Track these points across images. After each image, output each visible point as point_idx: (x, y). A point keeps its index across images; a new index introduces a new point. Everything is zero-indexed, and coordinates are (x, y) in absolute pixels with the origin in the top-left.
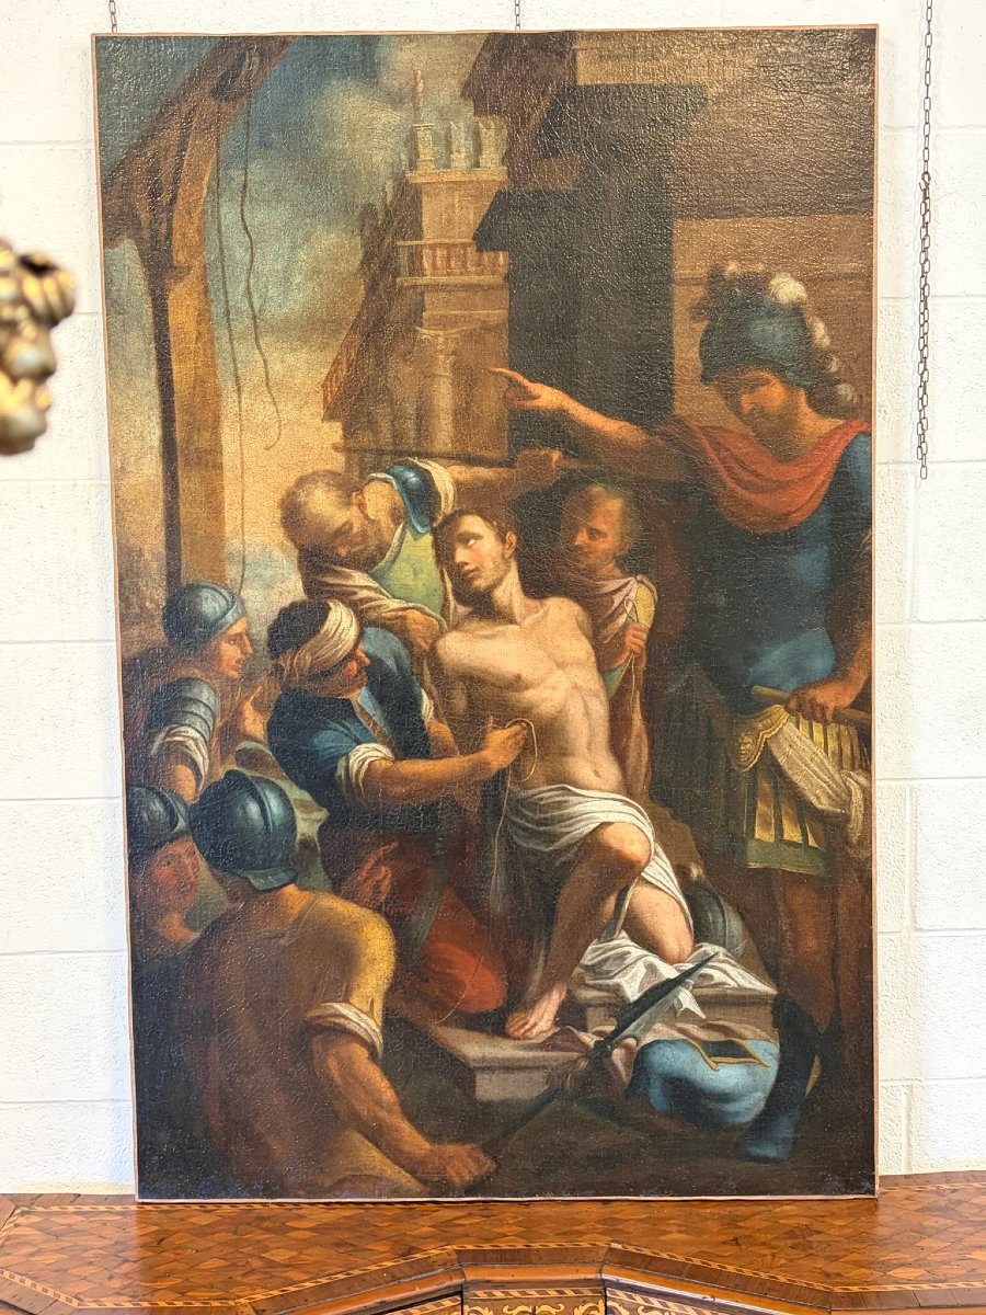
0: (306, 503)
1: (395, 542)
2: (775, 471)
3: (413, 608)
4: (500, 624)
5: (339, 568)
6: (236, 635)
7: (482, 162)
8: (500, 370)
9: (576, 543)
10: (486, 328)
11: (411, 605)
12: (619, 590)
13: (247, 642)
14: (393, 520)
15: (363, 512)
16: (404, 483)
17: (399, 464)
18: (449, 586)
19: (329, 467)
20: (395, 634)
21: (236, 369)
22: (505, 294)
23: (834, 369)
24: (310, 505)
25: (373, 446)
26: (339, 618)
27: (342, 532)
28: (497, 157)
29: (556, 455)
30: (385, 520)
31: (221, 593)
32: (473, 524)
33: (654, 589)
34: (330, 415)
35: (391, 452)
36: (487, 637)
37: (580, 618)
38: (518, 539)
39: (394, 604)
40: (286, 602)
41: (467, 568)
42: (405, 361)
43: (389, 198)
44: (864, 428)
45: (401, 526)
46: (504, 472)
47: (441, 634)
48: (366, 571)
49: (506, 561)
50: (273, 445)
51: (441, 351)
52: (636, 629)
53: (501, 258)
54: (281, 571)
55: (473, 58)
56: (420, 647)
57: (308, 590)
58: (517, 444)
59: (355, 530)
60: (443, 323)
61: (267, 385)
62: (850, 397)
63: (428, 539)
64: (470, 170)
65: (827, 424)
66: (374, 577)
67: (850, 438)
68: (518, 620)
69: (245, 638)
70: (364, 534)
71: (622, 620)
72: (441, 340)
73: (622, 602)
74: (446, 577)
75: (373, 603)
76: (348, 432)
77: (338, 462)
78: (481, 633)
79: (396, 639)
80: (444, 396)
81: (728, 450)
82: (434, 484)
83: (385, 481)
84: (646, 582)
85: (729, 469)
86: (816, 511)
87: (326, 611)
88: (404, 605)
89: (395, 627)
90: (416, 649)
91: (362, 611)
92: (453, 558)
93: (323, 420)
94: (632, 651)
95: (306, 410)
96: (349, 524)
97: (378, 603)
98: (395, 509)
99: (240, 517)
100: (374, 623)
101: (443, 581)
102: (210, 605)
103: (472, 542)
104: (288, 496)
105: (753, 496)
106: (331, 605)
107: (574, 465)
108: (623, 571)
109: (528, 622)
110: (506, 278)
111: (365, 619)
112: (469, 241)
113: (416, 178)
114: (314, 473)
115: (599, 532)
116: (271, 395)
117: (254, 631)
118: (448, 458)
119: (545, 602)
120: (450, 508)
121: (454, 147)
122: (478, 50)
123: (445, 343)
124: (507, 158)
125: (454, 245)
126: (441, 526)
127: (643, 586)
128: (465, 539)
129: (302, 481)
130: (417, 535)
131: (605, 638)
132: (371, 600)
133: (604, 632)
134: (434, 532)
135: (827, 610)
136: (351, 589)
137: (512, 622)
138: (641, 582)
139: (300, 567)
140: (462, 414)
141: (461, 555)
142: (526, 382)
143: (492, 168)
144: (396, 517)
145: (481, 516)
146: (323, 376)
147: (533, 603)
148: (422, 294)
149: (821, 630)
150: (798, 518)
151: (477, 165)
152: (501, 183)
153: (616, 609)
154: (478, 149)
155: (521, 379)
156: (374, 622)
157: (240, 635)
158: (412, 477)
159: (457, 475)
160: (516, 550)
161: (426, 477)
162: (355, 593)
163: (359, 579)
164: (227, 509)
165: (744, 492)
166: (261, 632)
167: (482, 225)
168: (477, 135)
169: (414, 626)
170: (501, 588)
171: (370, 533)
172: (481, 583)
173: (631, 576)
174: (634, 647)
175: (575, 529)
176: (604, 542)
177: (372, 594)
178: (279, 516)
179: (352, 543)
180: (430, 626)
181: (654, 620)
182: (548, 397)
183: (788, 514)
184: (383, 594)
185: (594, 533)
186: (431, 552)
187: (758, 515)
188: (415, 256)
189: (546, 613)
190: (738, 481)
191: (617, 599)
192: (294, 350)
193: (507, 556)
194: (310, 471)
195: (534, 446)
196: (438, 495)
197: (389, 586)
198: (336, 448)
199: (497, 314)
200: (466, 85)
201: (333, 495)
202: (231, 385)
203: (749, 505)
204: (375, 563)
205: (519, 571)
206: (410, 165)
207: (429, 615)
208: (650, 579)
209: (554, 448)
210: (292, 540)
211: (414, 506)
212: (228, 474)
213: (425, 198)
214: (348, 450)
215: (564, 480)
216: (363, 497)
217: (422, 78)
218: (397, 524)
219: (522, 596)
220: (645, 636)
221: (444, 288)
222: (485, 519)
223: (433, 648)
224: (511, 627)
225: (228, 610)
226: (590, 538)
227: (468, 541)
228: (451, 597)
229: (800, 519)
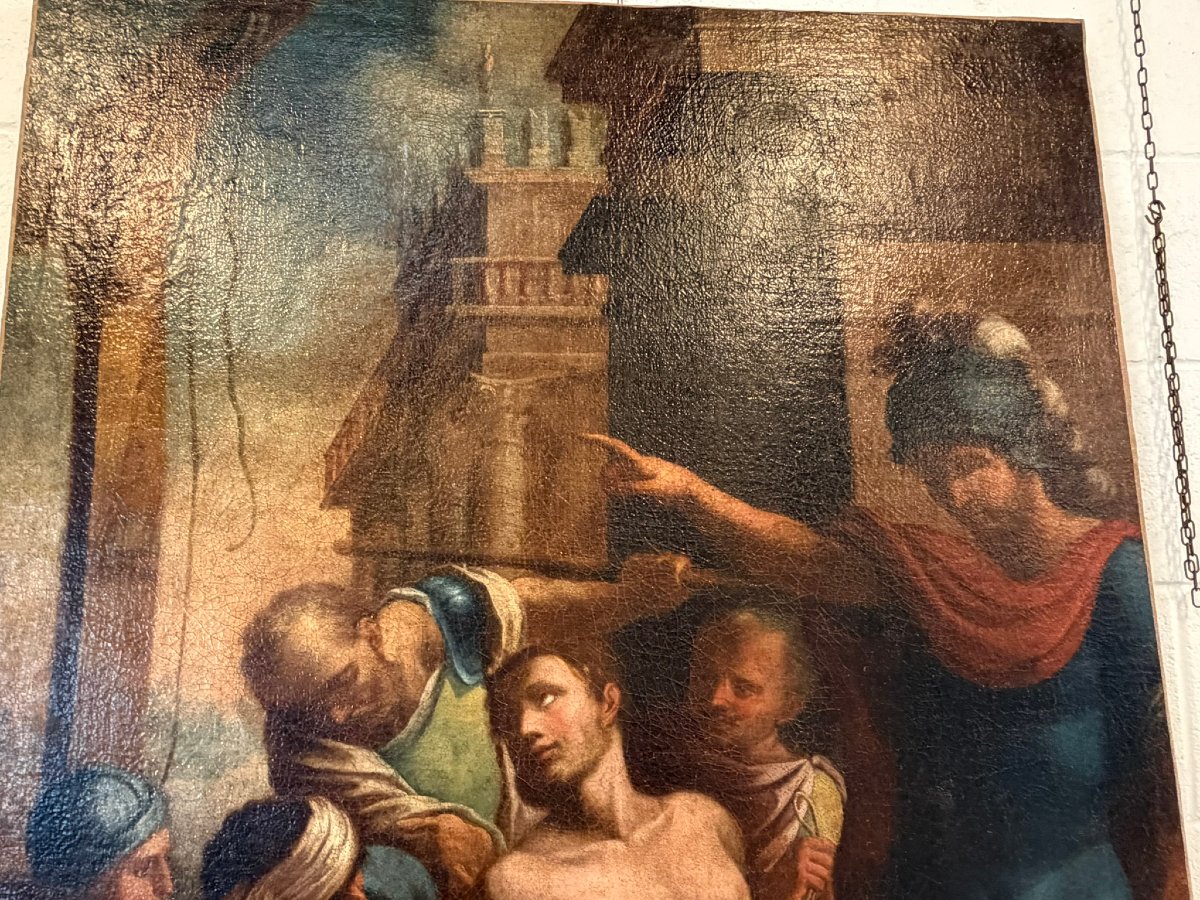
0: (284, 635)
1: (425, 698)
2: (1009, 595)
3: (450, 811)
4: (594, 839)
5: (330, 743)
6: (149, 859)
7: (573, 160)
8: (597, 436)
9: (715, 702)
10: (574, 376)
11: (446, 805)
12: (786, 779)
13: (167, 872)
14: (424, 664)
15: (375, 649)
16: (443, 604)
17: (438, 574)
18: (511, 772)
19: (326, 578)
20: (419, 856)
21: (195, 428)
22: (603, 333)
23: (1078, 446)
24: (291, 638)
25: (398, 545)
26: (325, 829)
27: (342, 682)
28: (592, 155)
29: (681, 564)
30: (410, 663)
31: (131, 786)
32: (552, 670)
33: (841, 780)
34: (334, 500)
35: (424, 556)
36: (570, 862)
37: (726, 829)
38: (623, 696)
39: (418, 804)
40: (238, 800)
41: (540, 742)
42: (454, 420)
43: (441, 201)
44: (1130, 532)
45: (437, 672)
46: (600, 589)
47: (496, 856)
48: (375, 748)
49: (605, 733)
50: (242, 543)
51: (508, 408)
52: (814, 848)
53: (598, 283)
54: (234, 747)
55: (562, 33)
56: (460, 880)
57: (275, 779)
58: (622, 547)
59: (361, 679)
60: (512, 369)
61: (240, 454)
62: (1104, 488)
63: (479, 694)
64: (555, 169)
65: (1078, 526)
66: (387, 757)
67: (1113, 546)
68: (623, 831)
69: (164, 865)
70: (375, 687)
71: (792, 832)
72: (508, 392)
73: (791, 801)
74: (506, 757)
75: (384, 803)
76: (361, 524)
77: (340, 570)
78: (563, 855)
79: (418, 865)
80: (511, 472)
81: (938, 560)
82: (491, 606)
83: (415, 600)
84: (828, 766)
85: (942, 590)
86: (1077, 656)
87: (305, 815)
88: (435, 806)
89: (421, 844)
90: (453, 885)
91: (364, 817)
92: (519, 725)
93: (322, 507)
94: (810, 887)
95: (298, 490)
96: (352, 669)
97: (393, 802)
98: (427, 645)
99: (176, 657)
100: (386, 838)
101: (501, 764)
102: (111, 805)
103: (549, 699)
104: (257, 621)
105: (981, 631)
106: (314, 805)
107: (710, 578)
108: (789, 747)
109: (639, 835)
110: (605, 310)
111: (369, 831)
112: (553, 258)
113: (479, 177)
114: (303, 588)
115: (751, 686)
116: (245, 467)
117: (180, 853)
118: (513, 565)
119: (665, 800)
120: (515, 644)
121: (533, 140)
122: (569, 23)
123: (512, 397)
124: (608, 156)
125: (531, 265)
126: (501, 673)
127: (823, 774)
128: (538, 694)
129: (283, 600)
130: (461, 688)
131: (766, 863)
132: (381, 796)
133: (765, 853)
134: (489, 683)
135: (1111, 813)
136: (348, 778)
137: (614, 835)
138: (818, 767)
139: (267, 741)
140: (539, 501)
141: (532, 721)
142: (634, 455)
143: (587, 168)
144: (430, 657)
145: (564, 658)
146: (329, 441)
147: (646, 802)
148: (482, 328)
149: (1106, 849)
150: (1050, 665)
151: (566, 162)
152: (600, 187)
153: (782, 814)
154: (568, 142)
155: (626, 449)
156: (384, 835)
157: (155, 859)
158: (457, 596)
159: (527, 592)
160: (620, 713)
161: (478, 593)
162: (355, 786)
163: (364, 761)
164: (156, 642)
165: (966, 624)
166: (192, 854)
167: (571, 239)
168: (566, 124)
169: (451, 843)
170: (597, 777)
171: (386, 684)
172: (563, 769)
173: (803, 756)
174: (815, 880)
175: (713, 679)
176: (758, 702)
177: (383, 787)
178: (241, 655)
179: (356, 701)
180: (476, 843)
181: (844, 831)
182: (667, 477)
183: (1036, 660)
184: (400, 786)
185: (742, 687)
186: (482, 715)
187: (991, 661)
188: (476, 276)
189: (669, 820)
190: (956, 606)
191: (784, 796)
192: (285, 402)
193: (605, 723)
194: (296, 583)
195: (649, 550)
196: (496, 622)
197: (411, 773)
198: (340, 549)
199: (591, 359)
200: (553, 65)
201: (330, 622)
202: (184, 451)
203: (977, 645)
204: (390, 735)
205: (624, 748)
206: (472, 158)
207: (476, 823)
208: (834, 763)
209: (677, 552)
210: (258, 695)
211: (459, 641)
212: (166, 589)
213: (491, 203)
214: (356, 550)
215: (693, 601)
216: (378, 626)
217: (493, 52)
218: (431, 670)
219: (630, 790)
220: (829, 860)
221: (514, 320)
222: (571, 661)
223: (481, 882)
224: (611, 844)
225: (139, 816)
226: (736, 694)
227: (543, 696)
228: (513, 793)
229: (1056, 668)
